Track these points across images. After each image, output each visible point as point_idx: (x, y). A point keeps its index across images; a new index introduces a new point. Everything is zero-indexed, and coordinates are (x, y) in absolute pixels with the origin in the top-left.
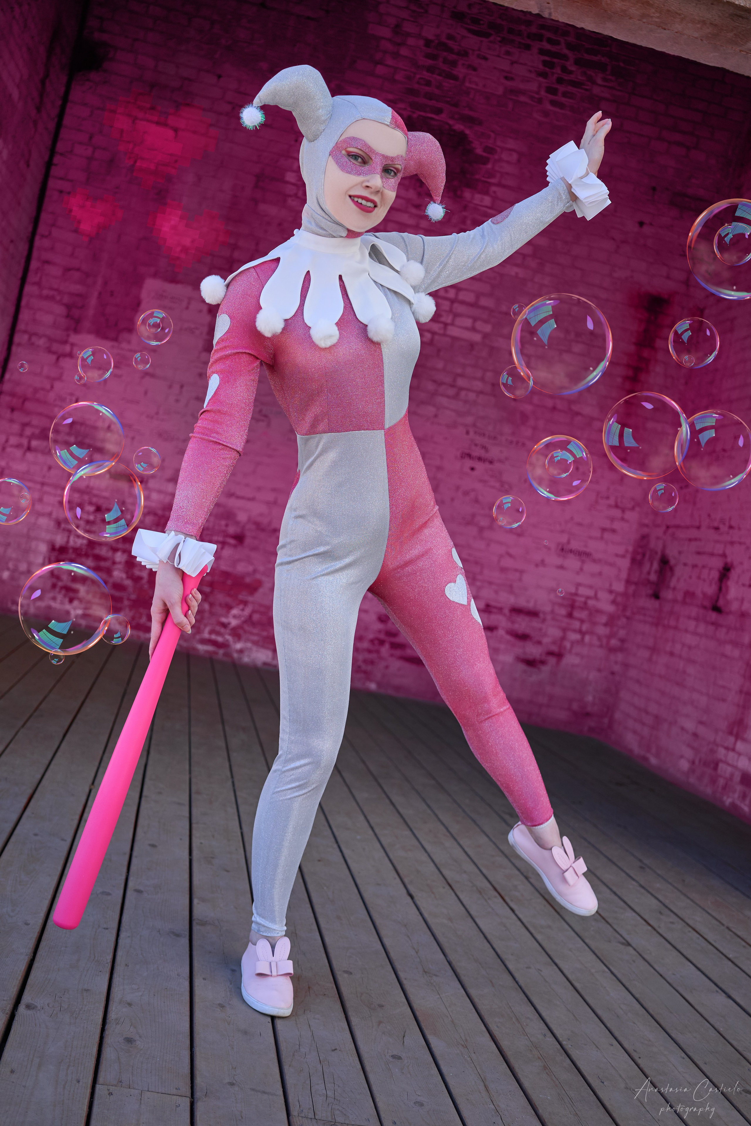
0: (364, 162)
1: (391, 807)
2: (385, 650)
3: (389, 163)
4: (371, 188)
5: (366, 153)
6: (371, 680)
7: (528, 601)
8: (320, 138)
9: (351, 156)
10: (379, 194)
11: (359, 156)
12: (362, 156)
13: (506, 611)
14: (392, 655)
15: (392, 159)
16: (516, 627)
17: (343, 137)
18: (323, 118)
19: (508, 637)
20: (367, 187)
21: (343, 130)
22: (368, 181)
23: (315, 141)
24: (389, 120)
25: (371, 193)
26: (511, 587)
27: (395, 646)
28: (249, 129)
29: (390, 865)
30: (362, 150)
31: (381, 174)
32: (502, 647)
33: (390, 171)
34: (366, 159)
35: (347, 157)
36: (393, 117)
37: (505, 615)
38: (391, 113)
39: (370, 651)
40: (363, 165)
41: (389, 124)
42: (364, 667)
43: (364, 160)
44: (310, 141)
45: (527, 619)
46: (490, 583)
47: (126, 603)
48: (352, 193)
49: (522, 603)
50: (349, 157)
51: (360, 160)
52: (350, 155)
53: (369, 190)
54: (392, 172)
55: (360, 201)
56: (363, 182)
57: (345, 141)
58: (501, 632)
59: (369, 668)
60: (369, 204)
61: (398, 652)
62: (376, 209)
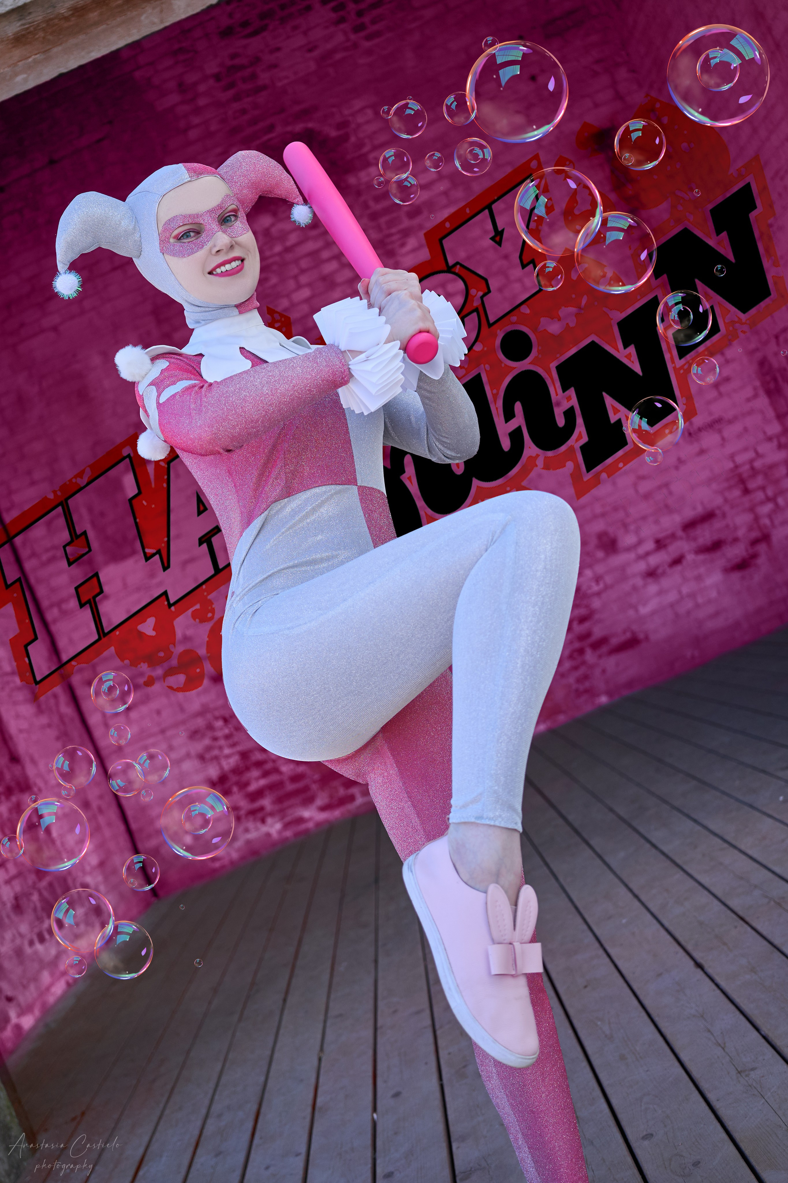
0: (198, 233)
1: (654, 851)
2: (590, 656)
3: (220, 213)
4: (222, 250)
5: (191, 223)
6: (598, 695)
7: (694, 508)
8: (144, 246)
9: (182, 238)
10: (236, 246)
11: (189, 232)
12: (190, 229)
13: (680, 533)
14: (600, 657)
15: (220, 207)
16: (701, 541)
17: (160, 228)
18: (131, 227)
19: (701, 557)
20: (218, 251)
21: (155, 222)
22: (215, 246)
23: (142, 253)
24: (187, 176)
25: (227, 253)
26: (667, 506)
27: (596, 645)
28: (73, 298)
29: (668, 937)
30: (185, 224)
31: (221, 228)
32: (702, 570)
33: (228, 218)
34: (197, 228)
35: (179, 241)
36: (188, 170)
37: (681, 538)
38: (183, 168)
39: (576, 668)
40: (199, 236)
41: (190, 179)
42: (581, 687)
43: (196, 231)
44: (139, 257)
45: (706, 526)
46: (644, 518)
47: (314, 787)
48: (209, 269)
49: (689, 514)
50: (181, 240)
51: (192, 234)
52: (179, 238)
53: (221, 253)
54: (231, 217)
55: (223, 269)
56: (211, 250)
57: (165, 230)
58: (690, 557)
59: (587, 684)
60: (234, 264)
61: (604, 649)
62: (245, 262)
